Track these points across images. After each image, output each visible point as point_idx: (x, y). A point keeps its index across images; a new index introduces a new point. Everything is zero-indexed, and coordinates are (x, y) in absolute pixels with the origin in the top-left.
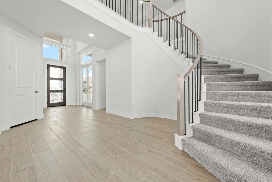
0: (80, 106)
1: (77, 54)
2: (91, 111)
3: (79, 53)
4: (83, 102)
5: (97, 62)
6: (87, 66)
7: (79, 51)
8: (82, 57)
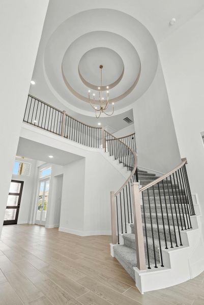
0: (32, 225)
1: (37, 169)
2: (43, 230)
3: (38, 167)
4: (36, 221)
5: (55, 177)
6: (45, 180)
7: (39, 166)
8: (41, 171)
